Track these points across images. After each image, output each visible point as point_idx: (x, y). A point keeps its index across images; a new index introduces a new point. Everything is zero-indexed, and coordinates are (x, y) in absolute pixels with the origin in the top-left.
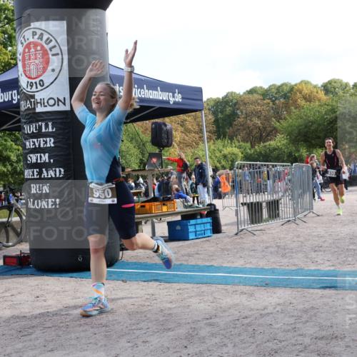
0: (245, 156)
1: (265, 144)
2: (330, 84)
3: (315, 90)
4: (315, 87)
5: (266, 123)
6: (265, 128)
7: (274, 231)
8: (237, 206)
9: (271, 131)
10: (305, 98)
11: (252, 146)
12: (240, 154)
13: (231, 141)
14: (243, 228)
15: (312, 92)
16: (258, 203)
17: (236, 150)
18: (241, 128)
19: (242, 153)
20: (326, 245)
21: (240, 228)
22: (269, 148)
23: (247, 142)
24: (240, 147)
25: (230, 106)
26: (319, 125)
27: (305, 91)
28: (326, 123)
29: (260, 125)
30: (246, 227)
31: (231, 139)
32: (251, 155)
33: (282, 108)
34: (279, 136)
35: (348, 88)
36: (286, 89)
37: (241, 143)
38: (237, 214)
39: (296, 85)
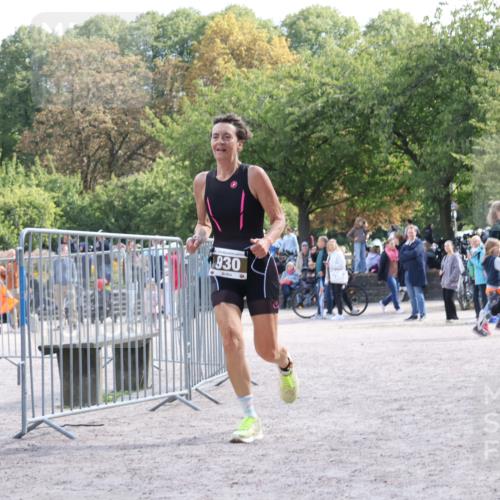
0: (66, 213)
1: (124, 180)
2: (306, 19)
3: (264, 34)
4: (264, 25)
5: (129, 120)
6: (124, 135)
7: (126, 429)
8: (23, 357)
9: (142, 145)
10: (235, 55)
11: (87, 186)
12: (52, 205)
13: (28, 168)
14: (39, 417)
15: (254, 41)
16: (84, 345)
17: (40, 196)
18: (58, 130)
19: (58, 204)
20: (263, 466)
21: (30, 419)
22: (132, 193)
23: (73, 172)
24: (51, 187)
25: (26, 68)
26: (272, 132)
27: (238, 37)
28: (288, 129)
29: (110, 125)
30: (47, 416)
31: (27, 161)
32: (82, 209)
33: (174, 80)
34: (163, 161)
35: (352, 34)
36: (185, 28)
37: (55, 176)
38: (21, 379)
39: (212, 18)
